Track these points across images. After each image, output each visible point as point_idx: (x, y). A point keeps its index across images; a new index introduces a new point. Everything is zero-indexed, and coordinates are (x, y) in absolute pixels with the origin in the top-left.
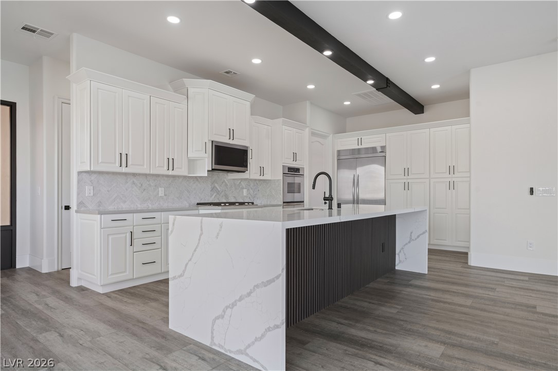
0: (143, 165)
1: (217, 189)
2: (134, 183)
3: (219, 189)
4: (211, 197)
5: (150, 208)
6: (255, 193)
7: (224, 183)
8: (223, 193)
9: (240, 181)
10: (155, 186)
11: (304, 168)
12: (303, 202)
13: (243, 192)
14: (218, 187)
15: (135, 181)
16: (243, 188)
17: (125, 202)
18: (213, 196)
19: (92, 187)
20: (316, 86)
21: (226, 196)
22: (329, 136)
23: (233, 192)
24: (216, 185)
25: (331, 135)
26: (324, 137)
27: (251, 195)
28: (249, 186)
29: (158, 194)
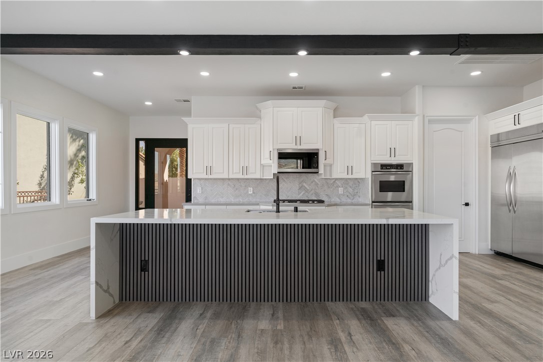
0: (223, 173)
1: (306, 188)
2: (229, 185)
3: (308, 188)
4: (299, 194)
5: (241, 203)
6: (356, 191)
7: (314, 183)
8: (313, 191)
9: (334, 180)
10: (245, 186)
11: (412, 163)
12: (411, 202)
13: (338, 190)
14: (306, 186)
15: (229, 183)
16: (338, 187)
17: (223, 197)
18: (301, 194)
19: (201, 188)
20: (392, 73)
21: (317, 194)
22: (472, 119)
23: (325, 190)
24: (304, 184)
25: (477, 117)
26: (465, 121)
27: (349, 193)
28: (347, 184)
29: (248, 192)
